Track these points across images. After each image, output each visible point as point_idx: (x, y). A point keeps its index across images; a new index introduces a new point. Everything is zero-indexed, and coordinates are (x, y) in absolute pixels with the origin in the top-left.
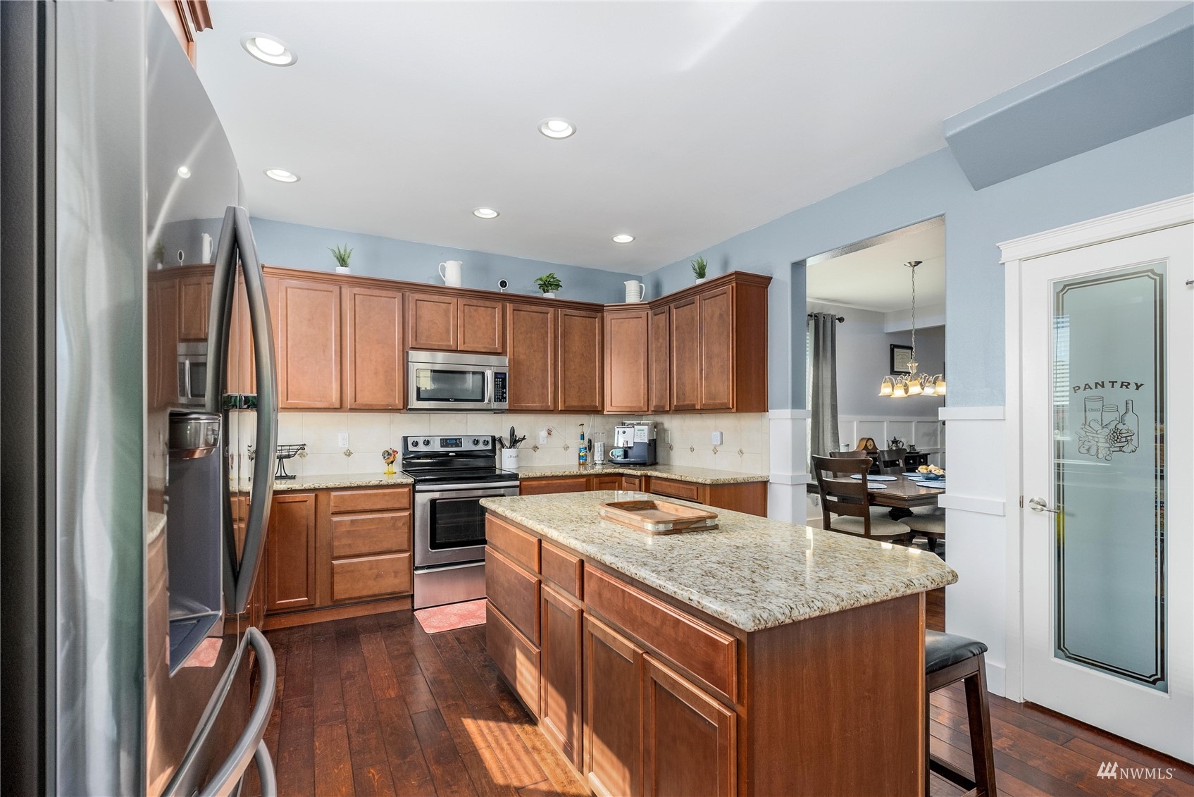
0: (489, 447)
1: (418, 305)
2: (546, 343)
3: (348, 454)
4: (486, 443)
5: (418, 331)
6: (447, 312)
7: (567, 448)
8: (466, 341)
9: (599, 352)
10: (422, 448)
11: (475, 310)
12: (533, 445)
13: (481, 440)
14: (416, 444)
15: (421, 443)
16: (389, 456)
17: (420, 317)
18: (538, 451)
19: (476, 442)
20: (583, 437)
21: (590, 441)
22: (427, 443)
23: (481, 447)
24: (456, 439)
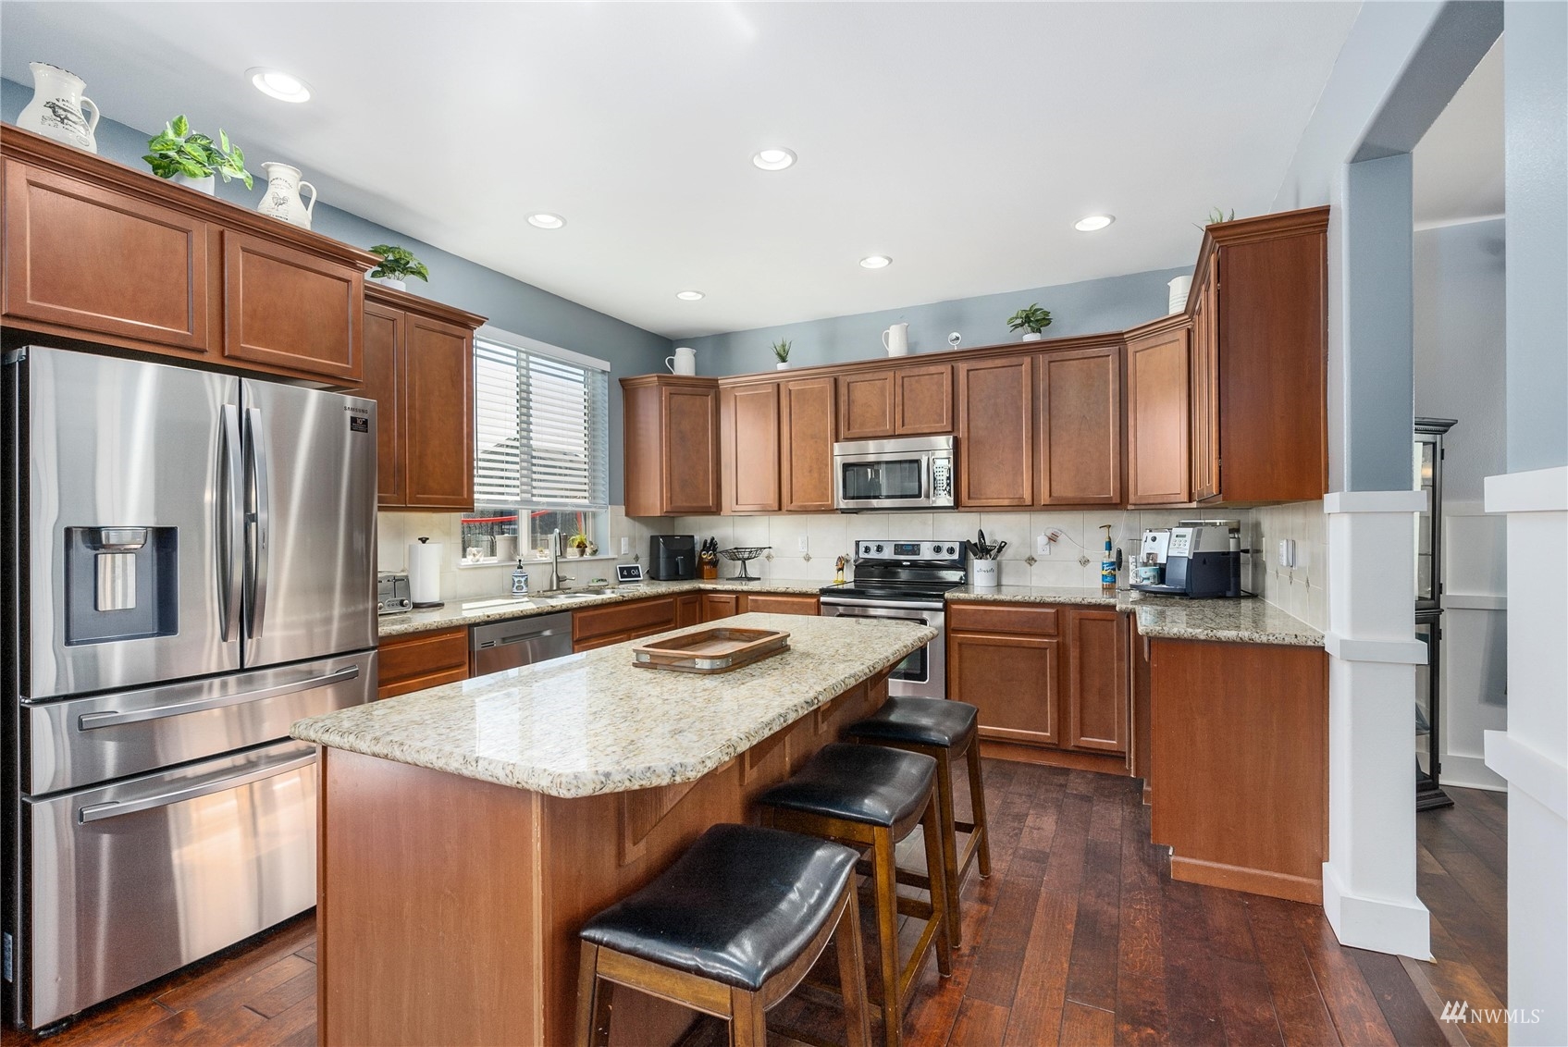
0: (956, 556)
1: (851, 388)
2: (1019, 409)
3: (808, 559)
4: (951, 551)
5: (851, 418)
6: (883, 390)
7: (1085, 562)
8: (906, 421)
9: (1114, 410)
10: (873, 555)
11: (917, 382)
12: (1027, 556)
13: (946, 546)
14: (867, 550)
15: (874, 549)
16: (841, 564)
17: (853, 402)
18: (1035, 565)
19: (938, 549)
20: (1109, 546)
21: (1119, 553)
22: (879, 549)
23: (945, 556)
24: (913, 545)
